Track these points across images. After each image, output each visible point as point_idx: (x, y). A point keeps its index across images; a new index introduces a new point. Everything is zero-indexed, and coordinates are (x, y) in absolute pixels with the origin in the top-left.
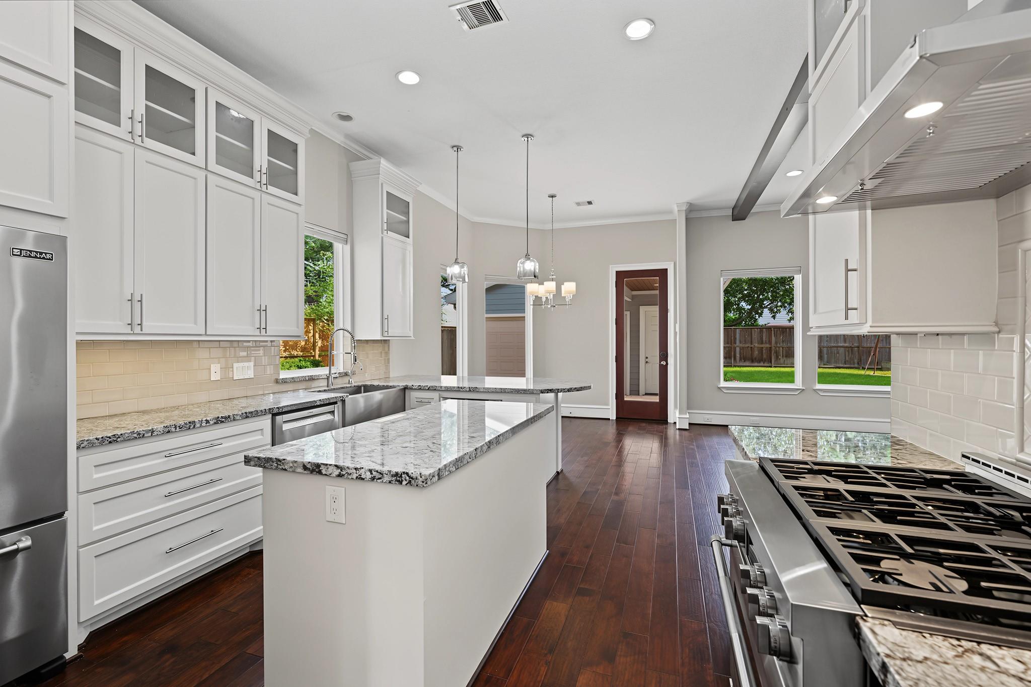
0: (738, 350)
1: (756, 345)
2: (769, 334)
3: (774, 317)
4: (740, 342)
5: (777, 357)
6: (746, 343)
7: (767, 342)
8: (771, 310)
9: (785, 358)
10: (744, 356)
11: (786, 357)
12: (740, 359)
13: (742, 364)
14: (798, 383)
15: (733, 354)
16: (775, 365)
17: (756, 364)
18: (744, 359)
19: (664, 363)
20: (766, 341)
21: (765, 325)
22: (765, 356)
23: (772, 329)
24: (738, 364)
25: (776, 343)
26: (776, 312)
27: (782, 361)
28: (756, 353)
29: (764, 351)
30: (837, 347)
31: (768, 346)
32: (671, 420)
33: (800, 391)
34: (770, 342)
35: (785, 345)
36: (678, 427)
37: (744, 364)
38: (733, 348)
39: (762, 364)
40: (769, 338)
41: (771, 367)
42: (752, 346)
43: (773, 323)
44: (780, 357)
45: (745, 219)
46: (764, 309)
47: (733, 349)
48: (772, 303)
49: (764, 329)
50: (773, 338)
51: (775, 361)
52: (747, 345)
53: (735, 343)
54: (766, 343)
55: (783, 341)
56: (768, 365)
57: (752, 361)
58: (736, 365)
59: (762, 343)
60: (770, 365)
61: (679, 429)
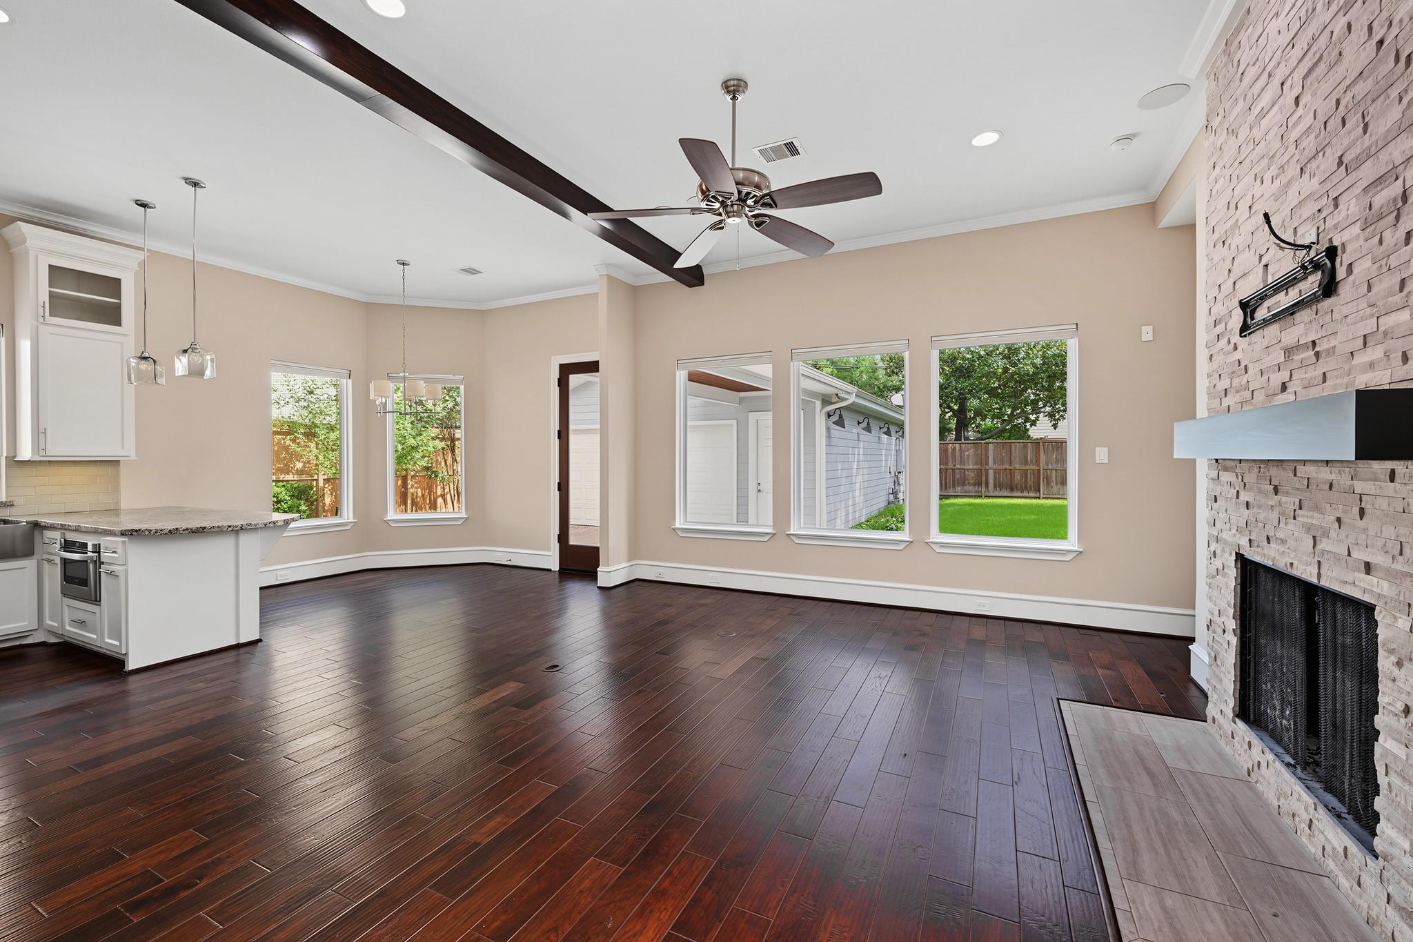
0: (991, 473)
1: (1017, 466)
2: (1036, 449)
3: (1055, 426)
4: (994, 462)
5: (1048, 483)
6: (1002, 463)
7: (1034, 461)
9: (1055, 486)
10: (999, 482)
11: (1057, 483)
12: (995, 487)
13: (996, 494)
15: (984, 478)
16: (1045, 496)
17: (1019, 494)
18: (1000, 486)
20: (1031, 461)
21: (1036, 437)
22: (1030, 483)
23: (1041, 444)
24: (991, 494)
25: (1047, 463)
26: (1058, 419)
28: (1018, 477)
29: (1029, 476)
31: (1034, 467)
33: (770, 536)
34: (1038, 462)
35: (1056, 467)
37: (1001, 494)
38: (983, 471)
39: (1026, 494)
40: (1037, 457)
41: (1039, 498)
42: (1012, 468)
43: (1049, 435)
44: (1052, 484)
47: (984, 473)
49: (1036, 444)
50: (1043, 457)
51: (1045, 490)
52: (1004, 467)
53: (987, 463)
54: (1032, 463)
55: (1057, 461)
56: (1035, 495)
57: (1012, 490)
58: (987, 494)
59: (1026, 463)
60: (1038, 495)
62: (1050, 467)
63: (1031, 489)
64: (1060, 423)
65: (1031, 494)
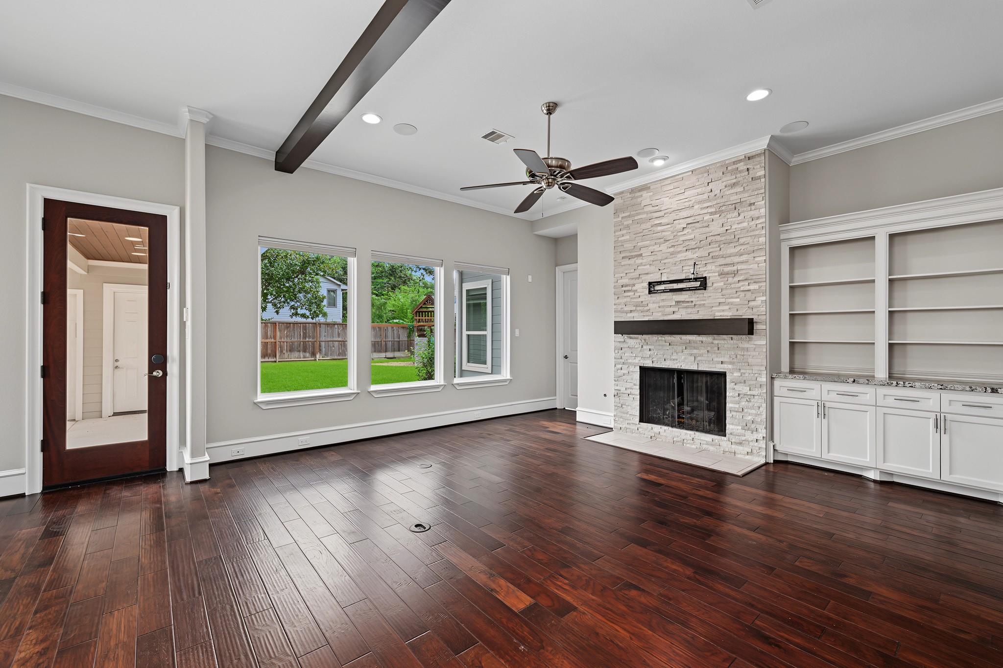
3: (277, 312)
5: (281, 351)
7: (272, 336)
8: (275, 305)
9: (289, 353)
11: (290, 351)
14: (352, 386)
16: (279, 360)
19: (158, 373)
21: (269, 319)
22: (269, 351)
23: (277, 324)
25: (281, 338)
26: (279, 307)
27: (286, 355)
29: (269, 346)
30: (333, 341)
31: (273, 340)
32: (171, 466)
33: (355, 395)
34: (275, 337)
35: (289, 340)
36: (188, 479)
40: (274, 334)
43: (277, 318)
44: (284, 352)
45: (292, 172)
46: (268, 304)
48: (276, 298)
49: (269, 324)
50: (278, 333)
51: (280, 356)
54: (271, 338)
55: (287, 336)
56: (273, 360)
59: (267, 338)
61: (192, 483)
62: (283, 340)
63: (270, 356)
64: (281, 311)
65: (270, 360)
